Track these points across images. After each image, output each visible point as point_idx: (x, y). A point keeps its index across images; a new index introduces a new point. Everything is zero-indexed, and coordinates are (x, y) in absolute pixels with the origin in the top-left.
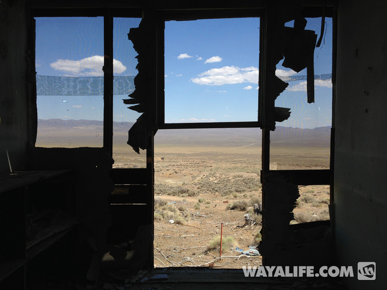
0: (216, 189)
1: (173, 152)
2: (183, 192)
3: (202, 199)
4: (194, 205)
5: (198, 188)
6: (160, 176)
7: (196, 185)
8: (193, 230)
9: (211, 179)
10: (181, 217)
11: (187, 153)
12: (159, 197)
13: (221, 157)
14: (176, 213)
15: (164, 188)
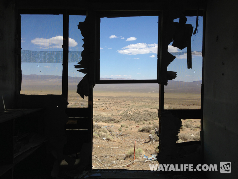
0: (132, 119)
1: (106, 96)
2: (111, 120)
3: (123, 125)
4: (118, 129)
5: (121, 118)
6: (97, 110)
7: (119, 116)
8: (117, 144)
9: (129, 112)
10: (110, 136)
11: (114, 96)
12: (97, 123)
13: (135, 99)
14: (107, 133)
15: (100, 118)
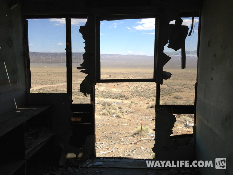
0: (142, 95)
1: (117, 72)
2: (122, 97)
3: (133, 101)
4: (128, 105)
5: (131, 94)
6: (108, 87)
7: (130, 92)
8: (126, 121)
9: (139, 89)
10: (120, 113)
11: (125, 72)
12: (107, 100)
13: (145, 75)
14: (117, 111)
15: (110, 94)
